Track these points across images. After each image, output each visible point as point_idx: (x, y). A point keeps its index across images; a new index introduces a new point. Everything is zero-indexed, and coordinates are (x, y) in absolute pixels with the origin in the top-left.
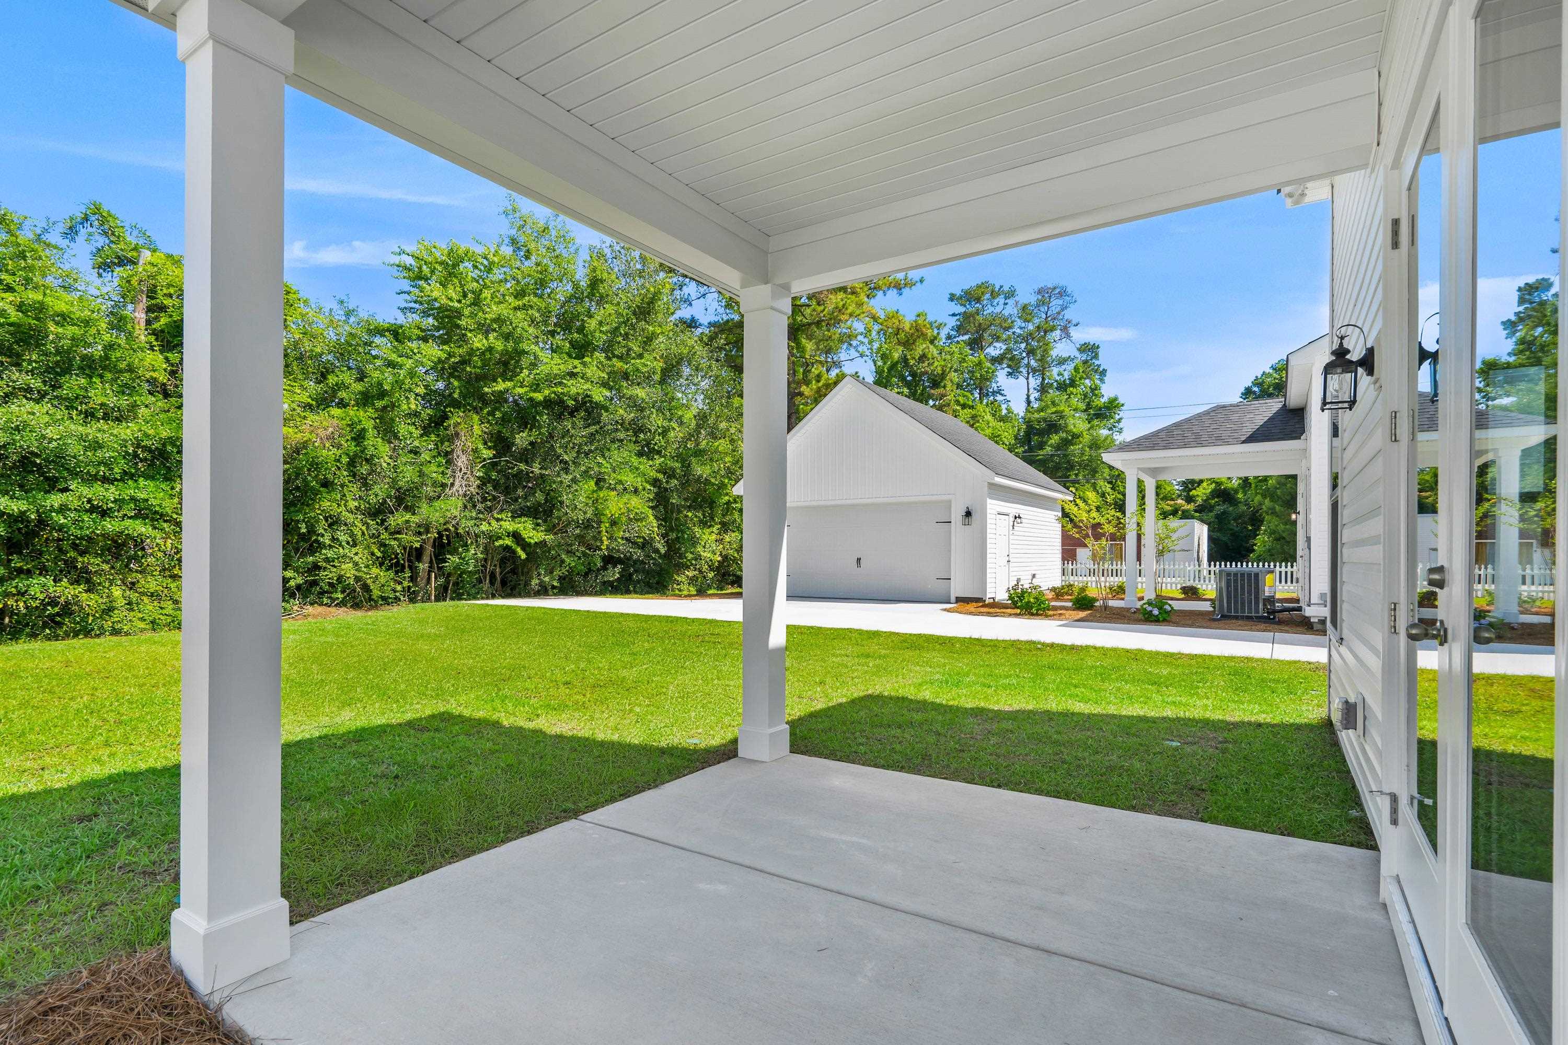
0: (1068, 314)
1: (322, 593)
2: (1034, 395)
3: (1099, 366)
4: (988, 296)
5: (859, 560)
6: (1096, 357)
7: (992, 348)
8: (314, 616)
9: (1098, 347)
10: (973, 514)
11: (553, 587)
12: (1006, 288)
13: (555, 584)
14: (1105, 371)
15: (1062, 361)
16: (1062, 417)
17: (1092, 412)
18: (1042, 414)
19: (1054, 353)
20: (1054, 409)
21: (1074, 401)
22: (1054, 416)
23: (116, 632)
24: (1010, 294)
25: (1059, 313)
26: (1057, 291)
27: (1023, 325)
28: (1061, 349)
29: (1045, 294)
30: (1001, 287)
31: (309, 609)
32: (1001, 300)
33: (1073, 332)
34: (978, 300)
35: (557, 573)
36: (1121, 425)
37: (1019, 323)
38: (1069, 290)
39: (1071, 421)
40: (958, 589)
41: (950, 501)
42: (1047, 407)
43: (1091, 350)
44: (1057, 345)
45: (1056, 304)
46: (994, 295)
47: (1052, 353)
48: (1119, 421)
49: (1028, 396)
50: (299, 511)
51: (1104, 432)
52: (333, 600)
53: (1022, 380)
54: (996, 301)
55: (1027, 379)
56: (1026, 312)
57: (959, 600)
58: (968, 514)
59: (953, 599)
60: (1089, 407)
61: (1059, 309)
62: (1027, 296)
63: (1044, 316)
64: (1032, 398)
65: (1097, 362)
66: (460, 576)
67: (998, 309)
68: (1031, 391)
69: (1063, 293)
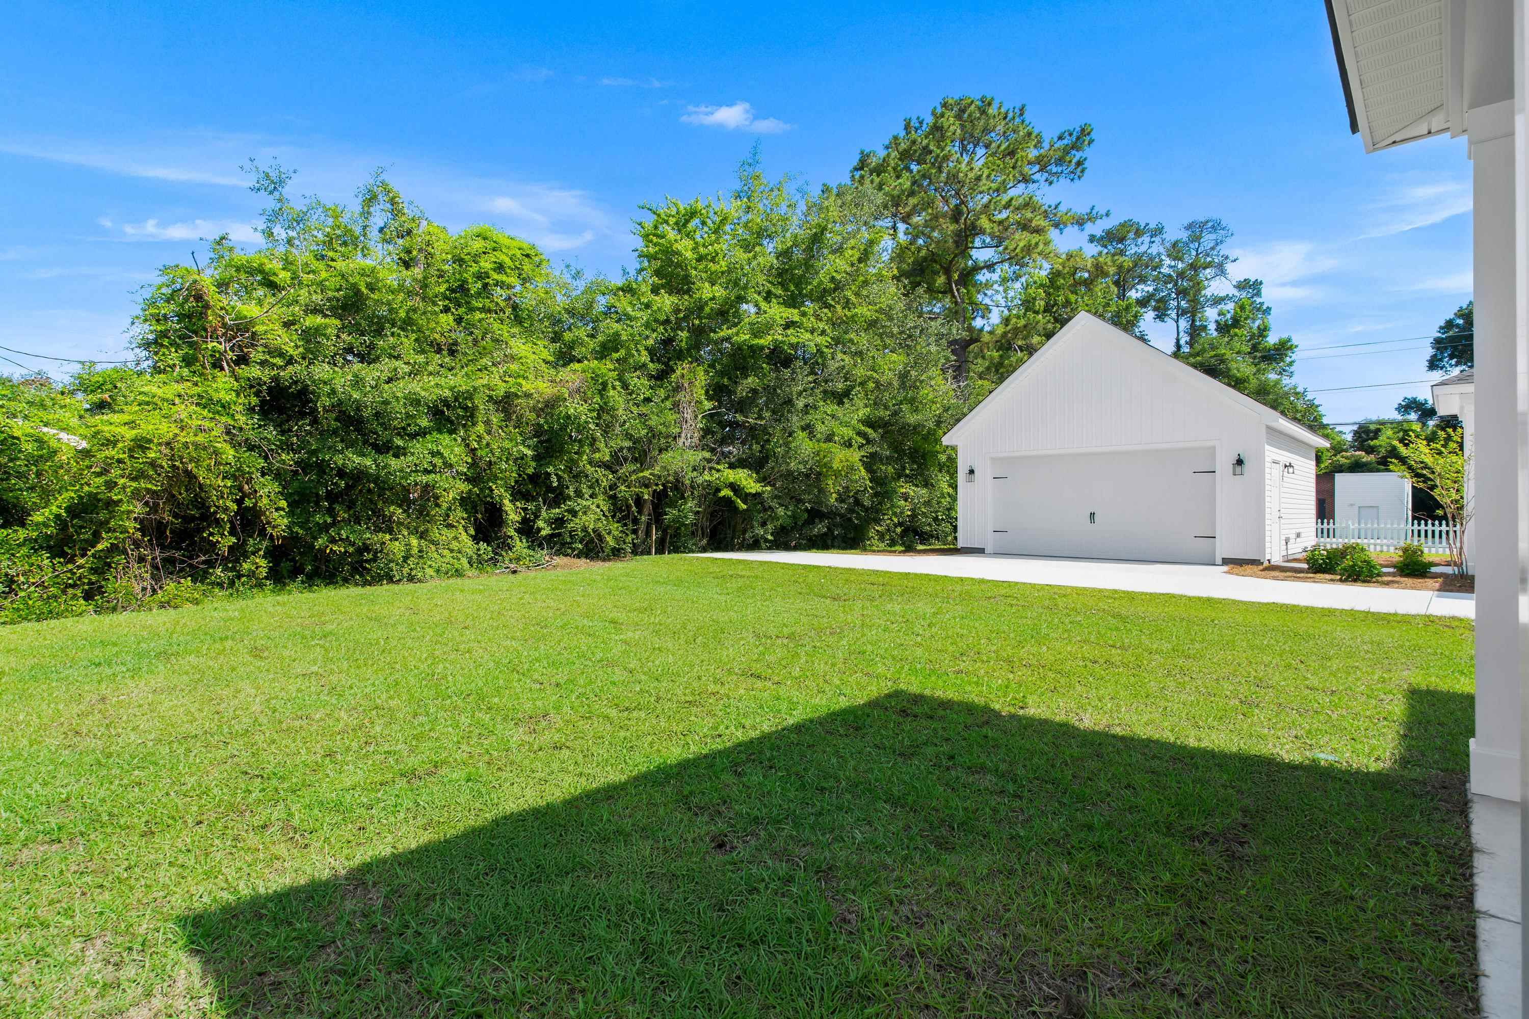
0: (1224, 250)
1: (563, 544)
2: (1184, 339)
3: (1262, 304)
4: (1131, 235)
5: (1092, 515)
6: (1258, 294)
7: (1134, 291)
8: (563, 567)
9: (1261, 283)
10: (1245, 461)
11: (766, 540)
12: (1152, 226)
13: (770, 537)
14: (1269, 309)
15: (1218, 301)
16: (1223, 361)
17: (1258, 354)
18: (1198, 358)
19: (1208, 292)
20: (1212, 353)
21: (1237, 345)
22: (1213, 360)
23: (411, 579)
24: (1158, 231)
25: (1212, 249)
26: (1210, 224)
27: (1173, 263)
28: (1216, 287)
29: (1196, 230)
30: (1147, 224)
31: (558, 560)
32: (1146, 239)
33: (1229, 267)
34: (1122, 240)
35: (770, 527)
36: (1292, 369)
37: (1167, 261)
38: (1224, 224)
39: (1233, 365)
40: (1224, 548)
41: (1214, 448)
42: (1203, 350)
43: (1252, 287)
44: (1212, 283)
45: (1208, 240)
46: (1139, 233)
47: (1203, 292)
48: (1291, 364)
49: (1178, 340)
50: (549, 464)
51: (1273, 376)
52: (573, 550)
53: (1170, 324)
54: (1140, 240)
55: (1177, 322)
56: (1176, 251)
57: (1226, 561)
58: (1240, 462)
59: (1219, 561)
60: (1254, 348)
61: (1211, 245)
62: (1175, 232)
63: (1194, 253)
64: (1182, 342)
65: (1258, 300)
66: (679, 528)
67: (1143, 249)
68: (1181, 334)
69: (1216, 227)
